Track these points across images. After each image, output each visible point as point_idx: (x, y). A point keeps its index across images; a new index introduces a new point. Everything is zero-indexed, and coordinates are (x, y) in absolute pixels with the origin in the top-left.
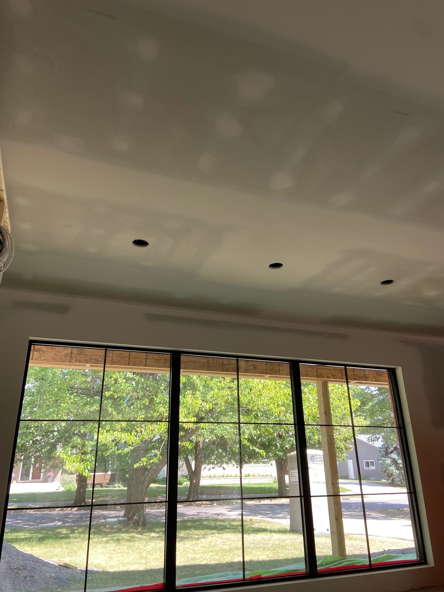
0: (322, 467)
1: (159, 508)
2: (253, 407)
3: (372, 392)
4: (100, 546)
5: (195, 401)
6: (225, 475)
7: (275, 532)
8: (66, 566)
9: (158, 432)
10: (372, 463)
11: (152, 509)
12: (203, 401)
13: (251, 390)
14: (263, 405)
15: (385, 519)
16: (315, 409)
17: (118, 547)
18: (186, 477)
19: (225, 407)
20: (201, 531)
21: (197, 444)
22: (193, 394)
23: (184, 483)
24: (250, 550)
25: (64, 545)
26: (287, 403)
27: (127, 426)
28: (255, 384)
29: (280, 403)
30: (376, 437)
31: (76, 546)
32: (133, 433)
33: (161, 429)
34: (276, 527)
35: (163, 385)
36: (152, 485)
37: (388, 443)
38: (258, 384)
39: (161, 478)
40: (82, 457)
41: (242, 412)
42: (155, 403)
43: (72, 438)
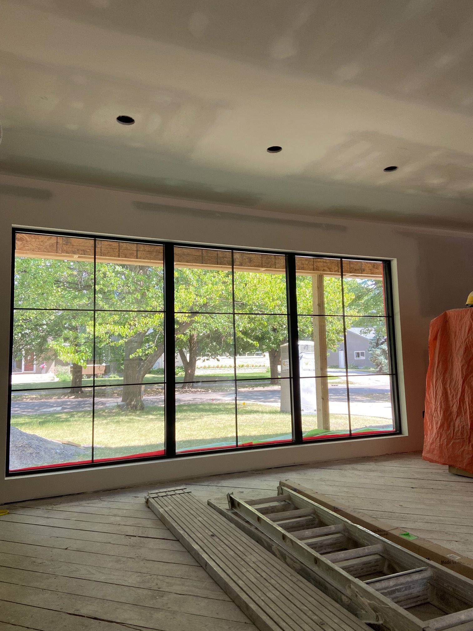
0: (313, 356)
1: (155, 395)
2: (248, 301)
3: (369, 286)
4: (101, 427)
5: (188, 295)
6: (220, 366)
7: (266, 413)
8: (69, 444)
9: (152, 325)
10: (363, 354)
11: (148, 396)
12: (197, 295)
13: (246, 284)
14: (258, 299)
15: (370, 401)
16: (310, 302)
17: (118, 428)
18: (181, 368)
19: (219, 302)
20: (197, 413)
21: (191, 337)
22: (186, 289)
23: (180, 374)
24: (243, 427)
25: (65, 427)
26: (282, 297)
27: (119, 320)
28: (251, 279)
29: (275, 297)
30: (368, 330)
31: (77, 428)
32: (126, 327)
33: (154, 322)
34: (268, 409)
35: (154, 279)
36: (147, 376)
37: (380, 335)
38: (254, 279)
39: (156, 369)
40: (76, 348)
41: (237, 306)
42: (147, 297)
43: (62, 331)
